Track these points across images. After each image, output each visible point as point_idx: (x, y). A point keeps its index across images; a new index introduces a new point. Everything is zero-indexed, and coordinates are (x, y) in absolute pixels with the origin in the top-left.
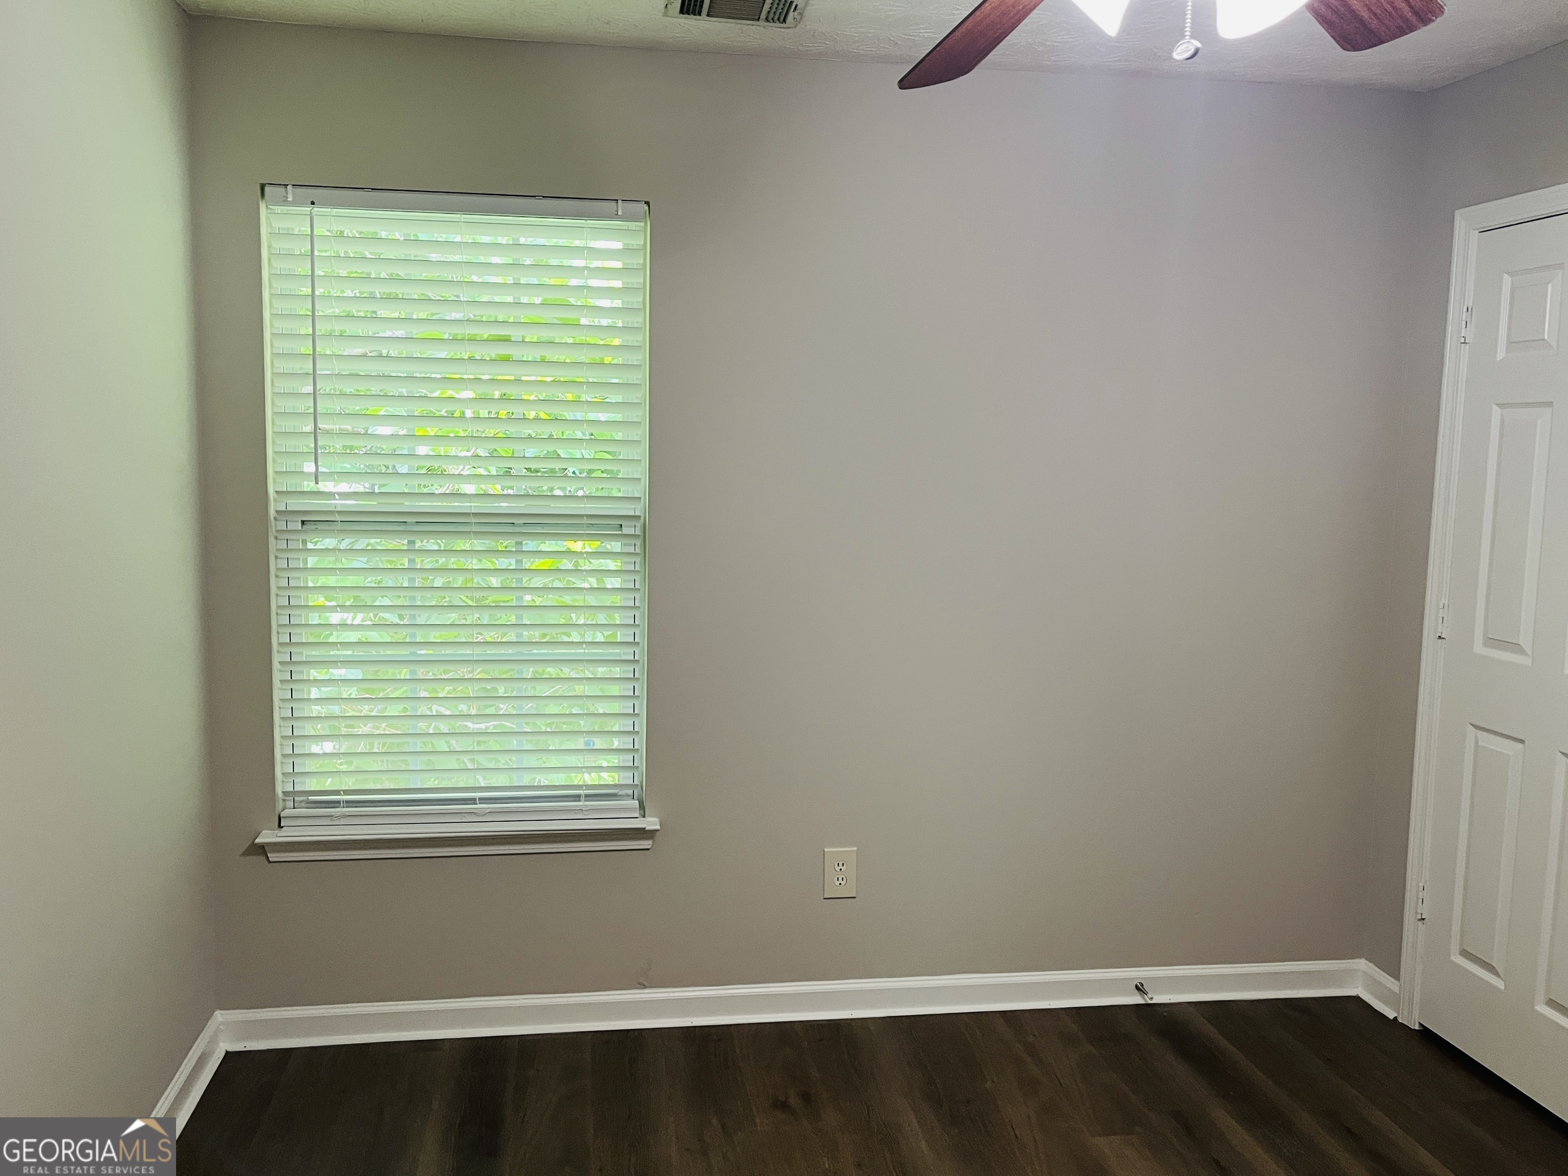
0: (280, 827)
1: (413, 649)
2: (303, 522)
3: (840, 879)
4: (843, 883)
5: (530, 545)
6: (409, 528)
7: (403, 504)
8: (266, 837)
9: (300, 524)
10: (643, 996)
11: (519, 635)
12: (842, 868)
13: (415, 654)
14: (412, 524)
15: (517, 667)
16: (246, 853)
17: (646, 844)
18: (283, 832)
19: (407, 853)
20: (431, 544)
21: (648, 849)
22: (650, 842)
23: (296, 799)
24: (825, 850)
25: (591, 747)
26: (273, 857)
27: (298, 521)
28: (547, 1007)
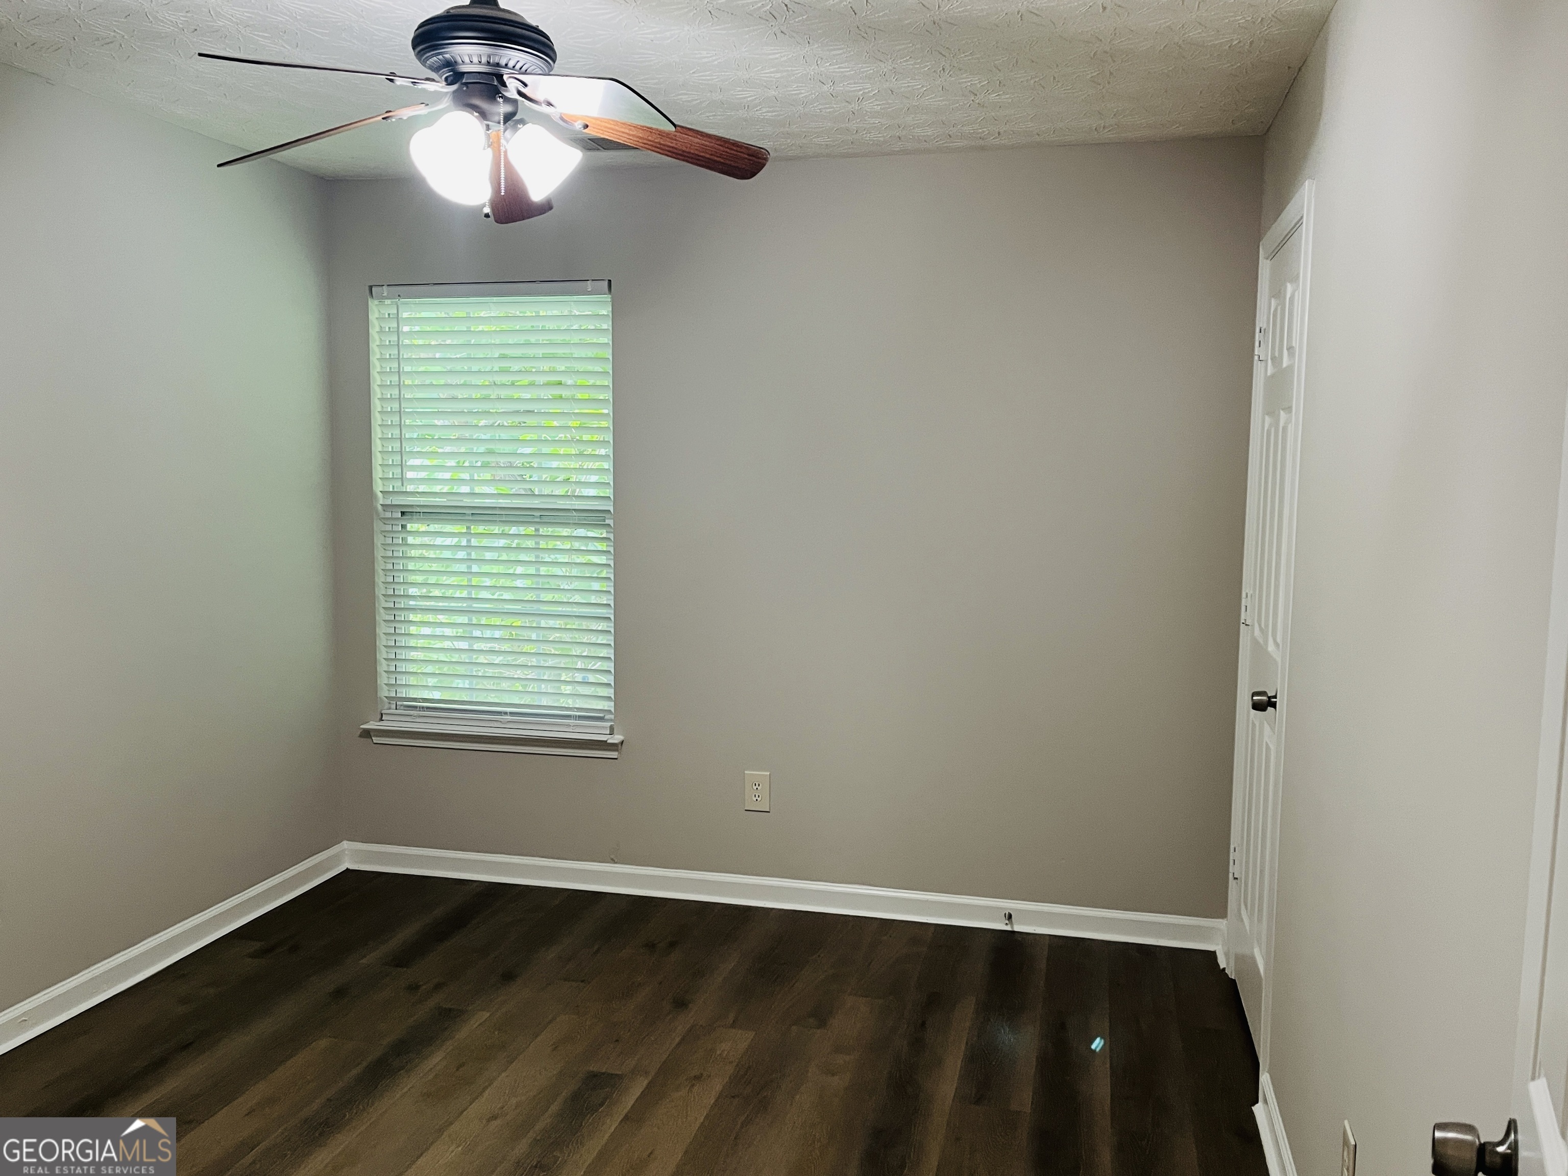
0: (381, 720)
1: (470, 603)
2: (403, 513)
3: (757, 796)
4: (759, 799)
5: (543, 530)
6: (467, 518)
7: (462, 501)
8: (372, 725)
9: (400, 514)
10: (613, 869)
11: (538, 596)
12: (759, 788)
13: (471, 607)
14: (468, 515)
15: (537, 619)
16: (361, 736)
17: (614, 754)
18: (381, 723)
19: (460, 746)
20: (480, 529)
21: (616, 759)
22: (616, 753)
23: (398, 703)
24: (746, 772)
25: (587, 681)
26: (375, 740)
27: (398, 512)
28: (543, 867)
